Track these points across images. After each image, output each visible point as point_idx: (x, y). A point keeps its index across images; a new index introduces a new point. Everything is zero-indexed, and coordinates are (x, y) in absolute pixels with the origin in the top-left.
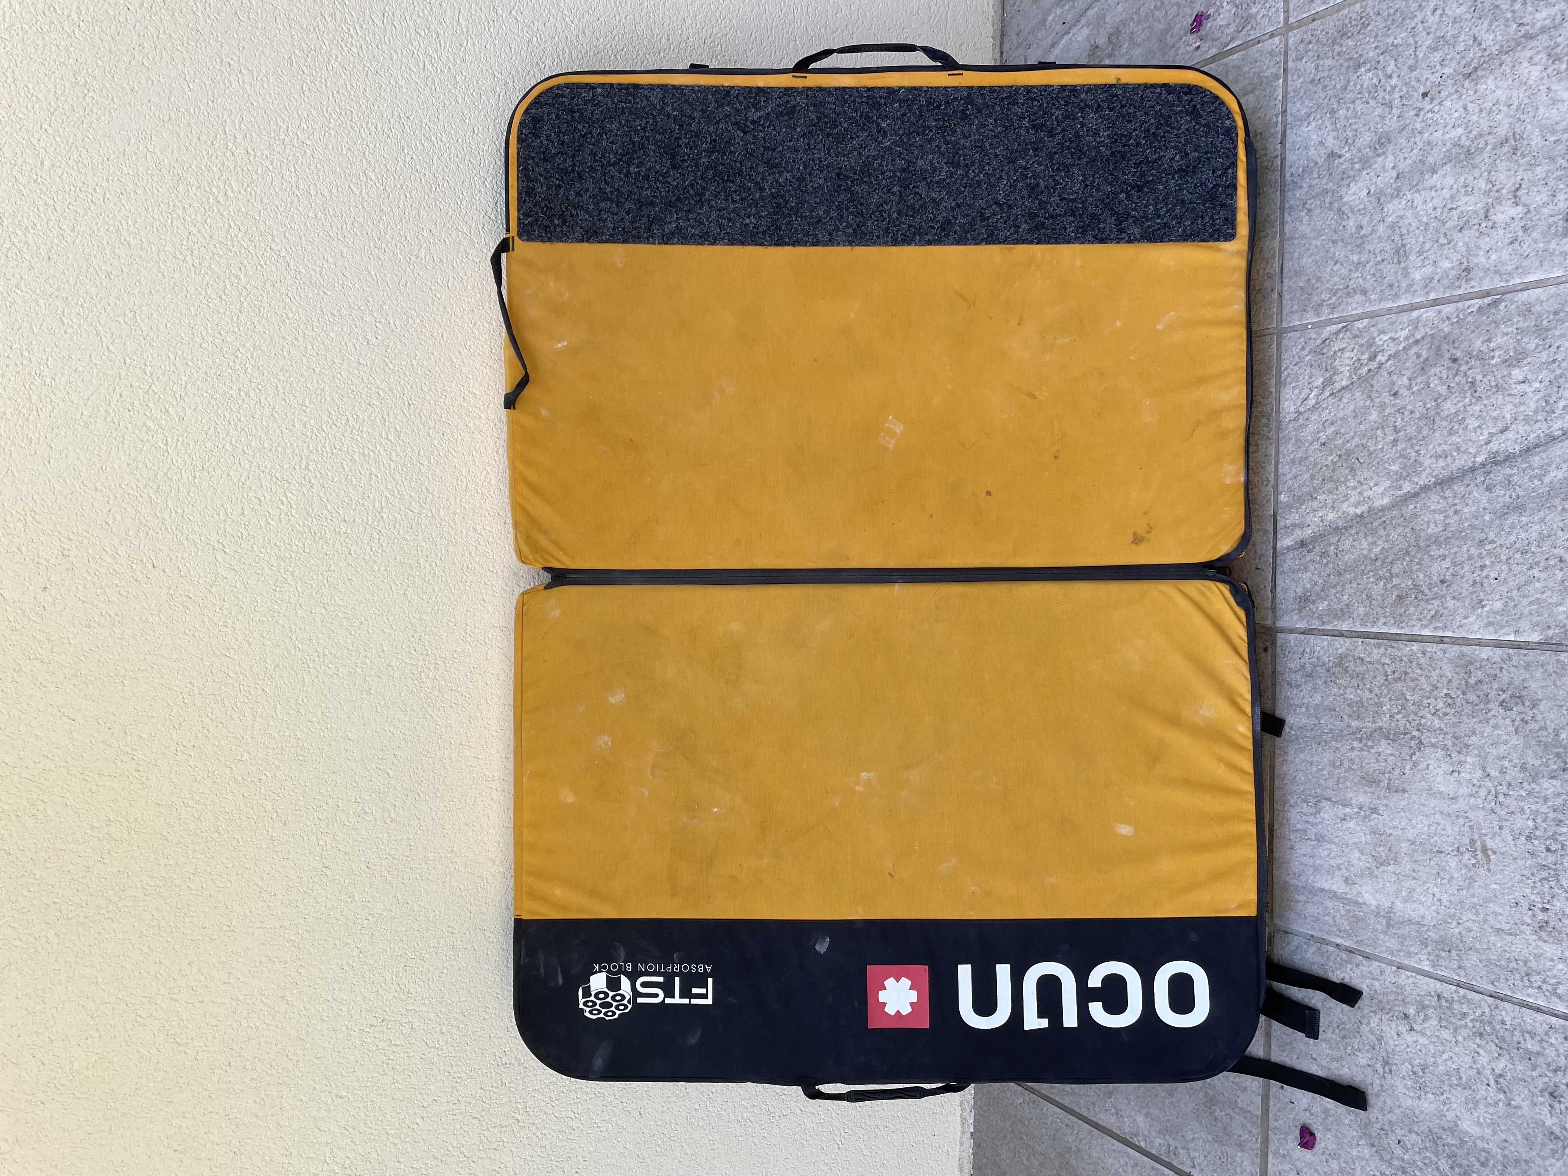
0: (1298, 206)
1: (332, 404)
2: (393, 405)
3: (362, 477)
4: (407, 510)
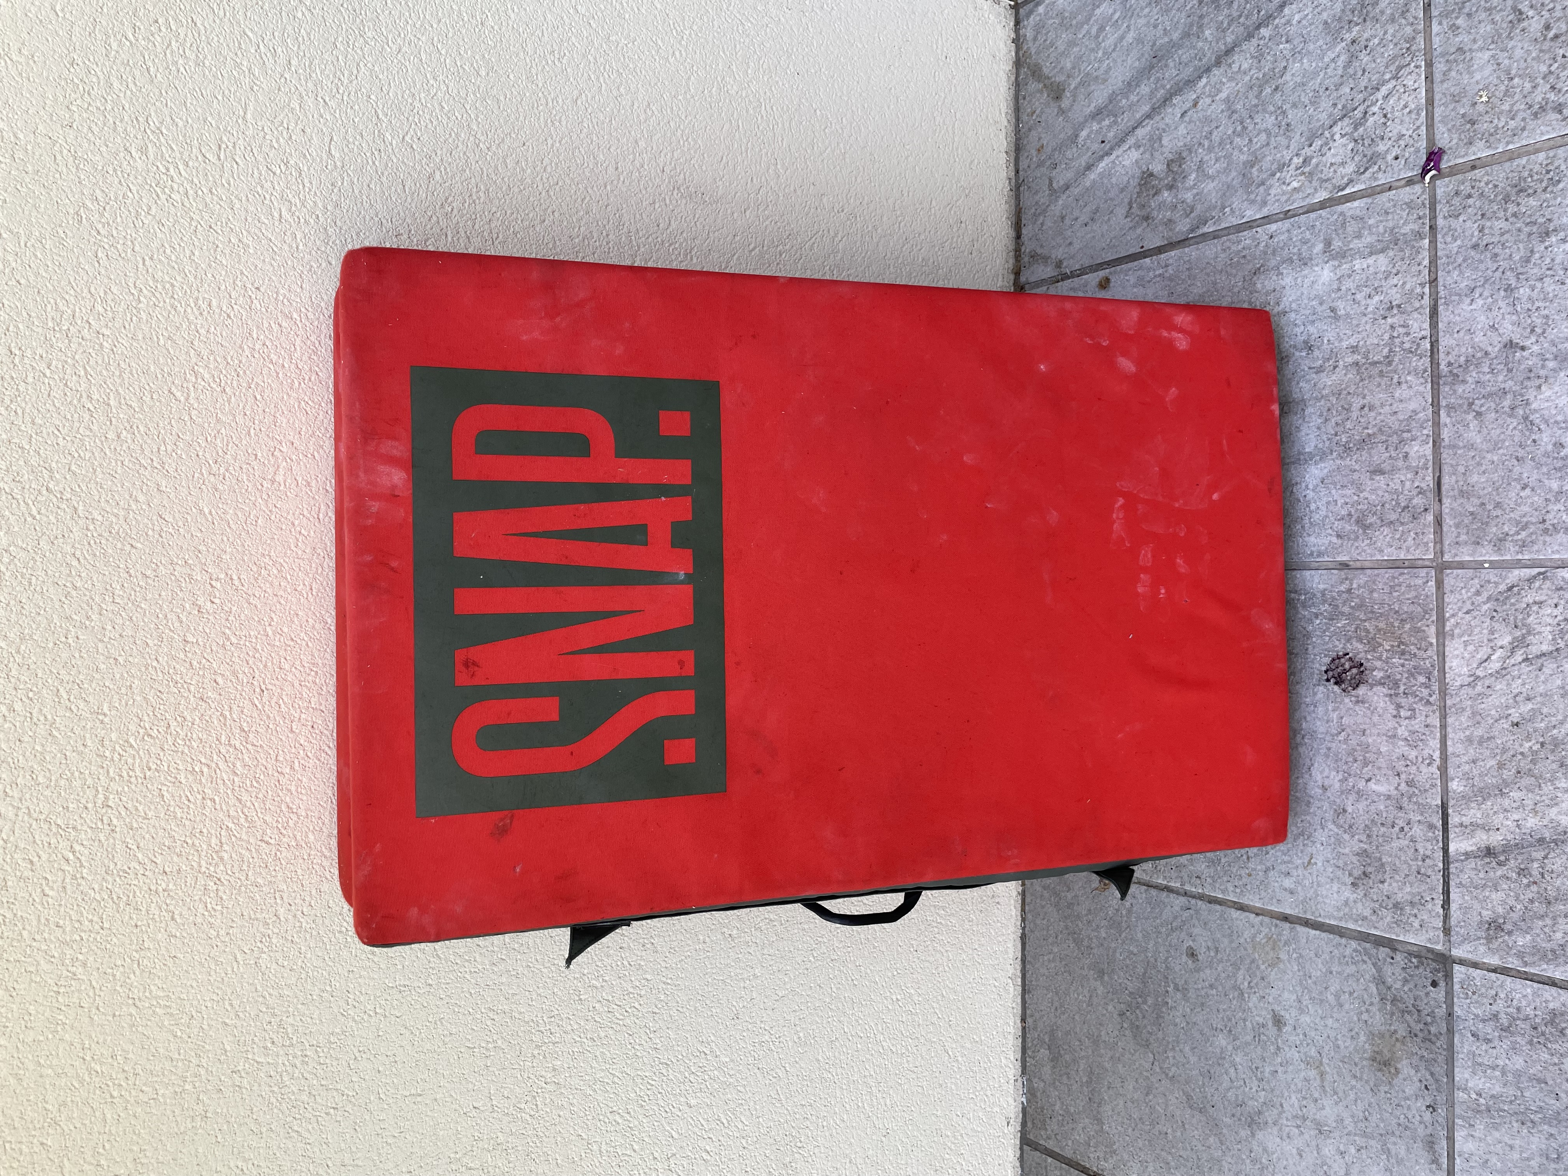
0: (1460, 405)
1: (145, 705)
2: (238, 696)
3: (191, 806)
4: (259, 843)
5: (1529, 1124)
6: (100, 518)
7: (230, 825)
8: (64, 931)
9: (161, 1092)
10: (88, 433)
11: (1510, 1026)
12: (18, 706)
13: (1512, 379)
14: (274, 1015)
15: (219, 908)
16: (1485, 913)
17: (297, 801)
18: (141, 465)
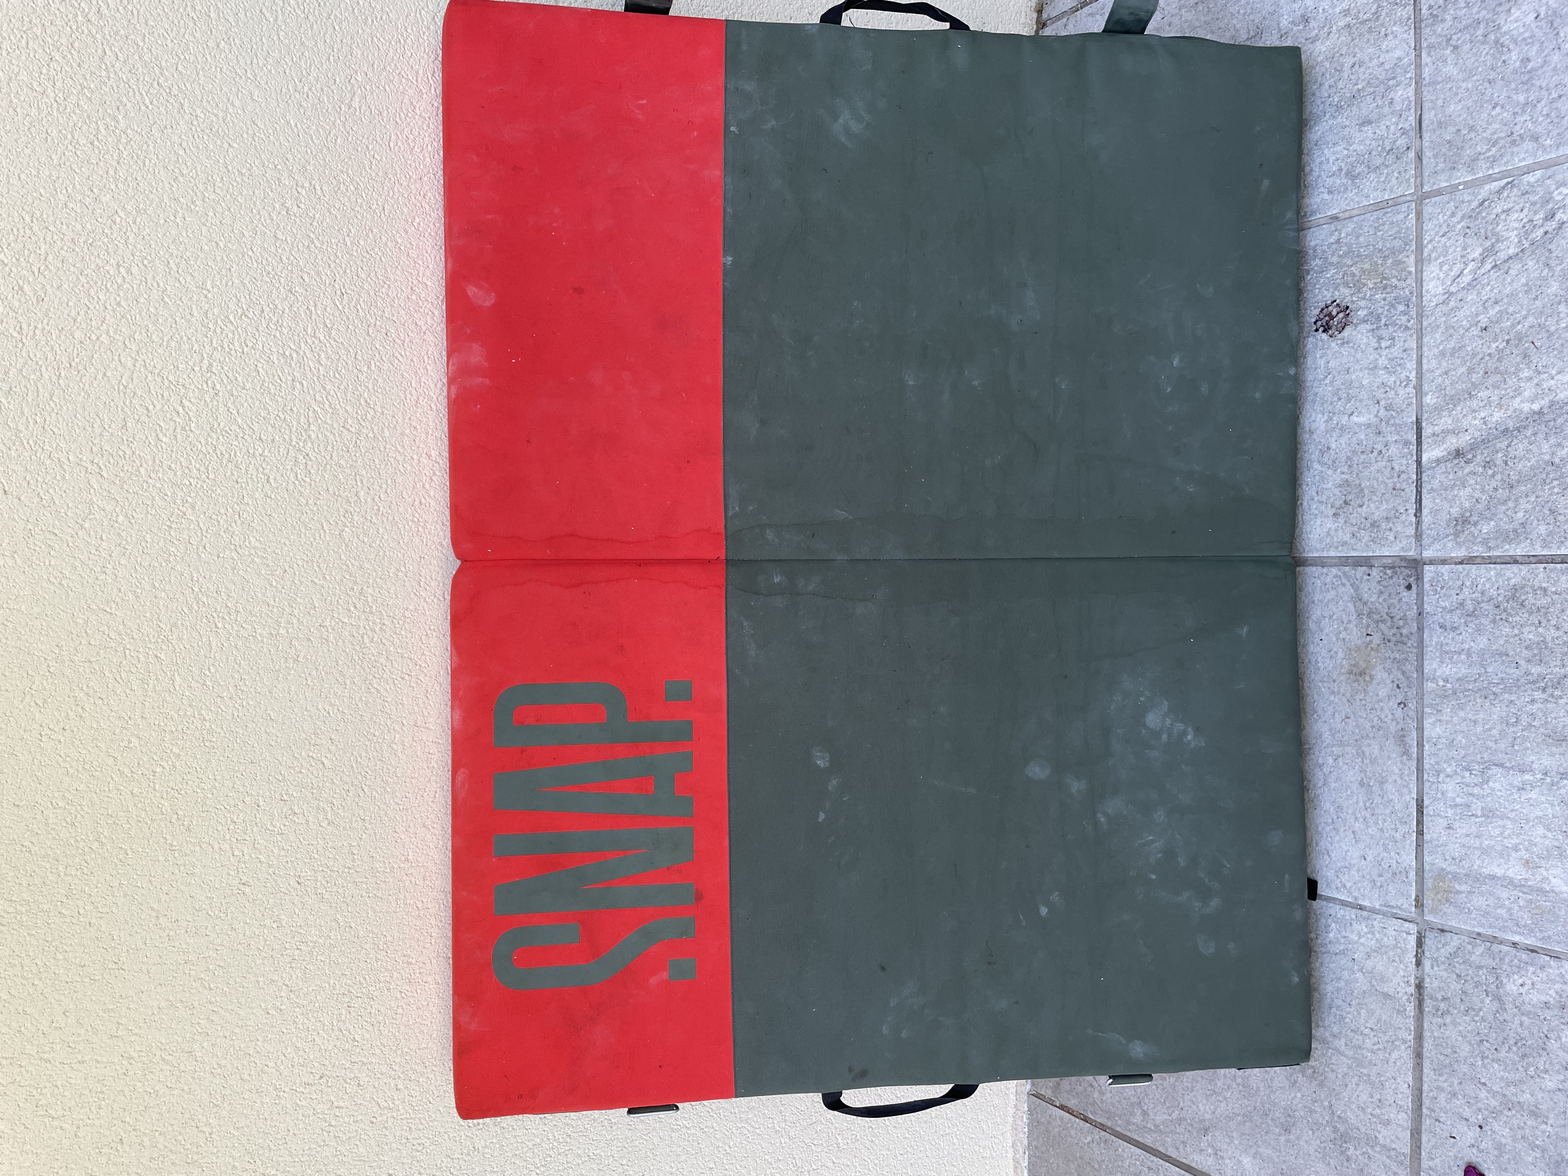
0: (1439, 43)
1: (242, 288)
2: (322, 295)
3: (283, 385)
4: (341, 429)
5: (1492, 697)
6: (202, 115)
7: (317, 409)
8: (175, 474)
9: (259, 631)
10: (192, 39)
11: (1475, 610)
12: (135, 270)
13: (1485, 8)
14: (355, 582)
15: (308, 480)
16: (1453, 511)
17: (374, 398)
18: (236, 73)
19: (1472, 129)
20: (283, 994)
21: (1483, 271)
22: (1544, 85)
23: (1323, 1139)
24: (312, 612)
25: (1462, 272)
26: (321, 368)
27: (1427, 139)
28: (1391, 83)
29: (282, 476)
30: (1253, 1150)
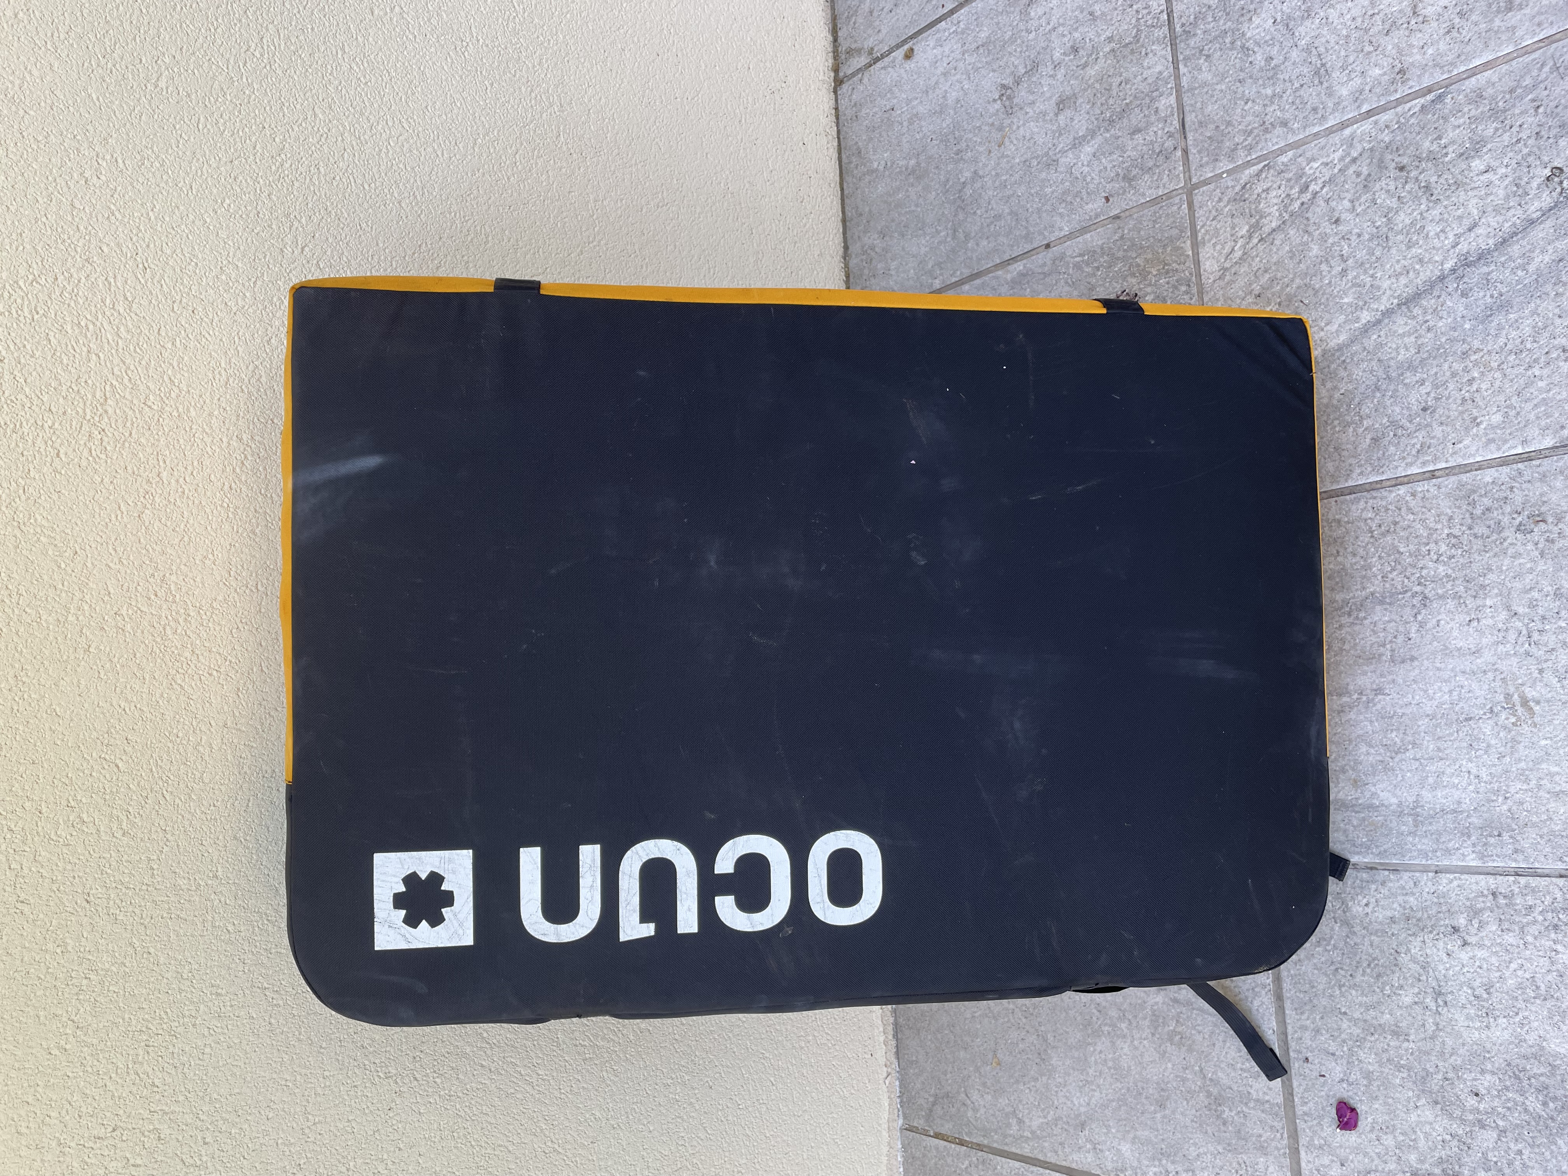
19: (1229, 124)
20: (68, 1031)
21: (1251, 245)
22: (1287, 78)
23: (1198, 1107)
24: (106, 598)
25: (1233, 249)
26: (120, 341)
27: (1191, 138)
28: (1155, 94)
29: (74, 450)
30: (1131, 1135)
